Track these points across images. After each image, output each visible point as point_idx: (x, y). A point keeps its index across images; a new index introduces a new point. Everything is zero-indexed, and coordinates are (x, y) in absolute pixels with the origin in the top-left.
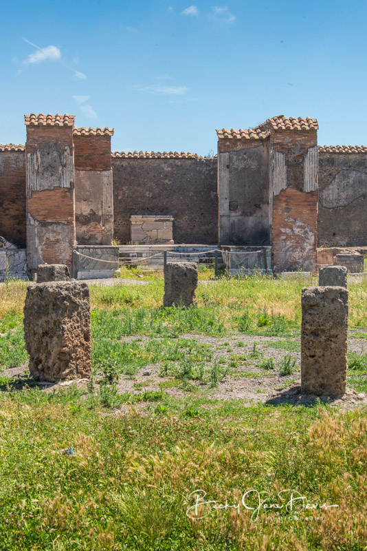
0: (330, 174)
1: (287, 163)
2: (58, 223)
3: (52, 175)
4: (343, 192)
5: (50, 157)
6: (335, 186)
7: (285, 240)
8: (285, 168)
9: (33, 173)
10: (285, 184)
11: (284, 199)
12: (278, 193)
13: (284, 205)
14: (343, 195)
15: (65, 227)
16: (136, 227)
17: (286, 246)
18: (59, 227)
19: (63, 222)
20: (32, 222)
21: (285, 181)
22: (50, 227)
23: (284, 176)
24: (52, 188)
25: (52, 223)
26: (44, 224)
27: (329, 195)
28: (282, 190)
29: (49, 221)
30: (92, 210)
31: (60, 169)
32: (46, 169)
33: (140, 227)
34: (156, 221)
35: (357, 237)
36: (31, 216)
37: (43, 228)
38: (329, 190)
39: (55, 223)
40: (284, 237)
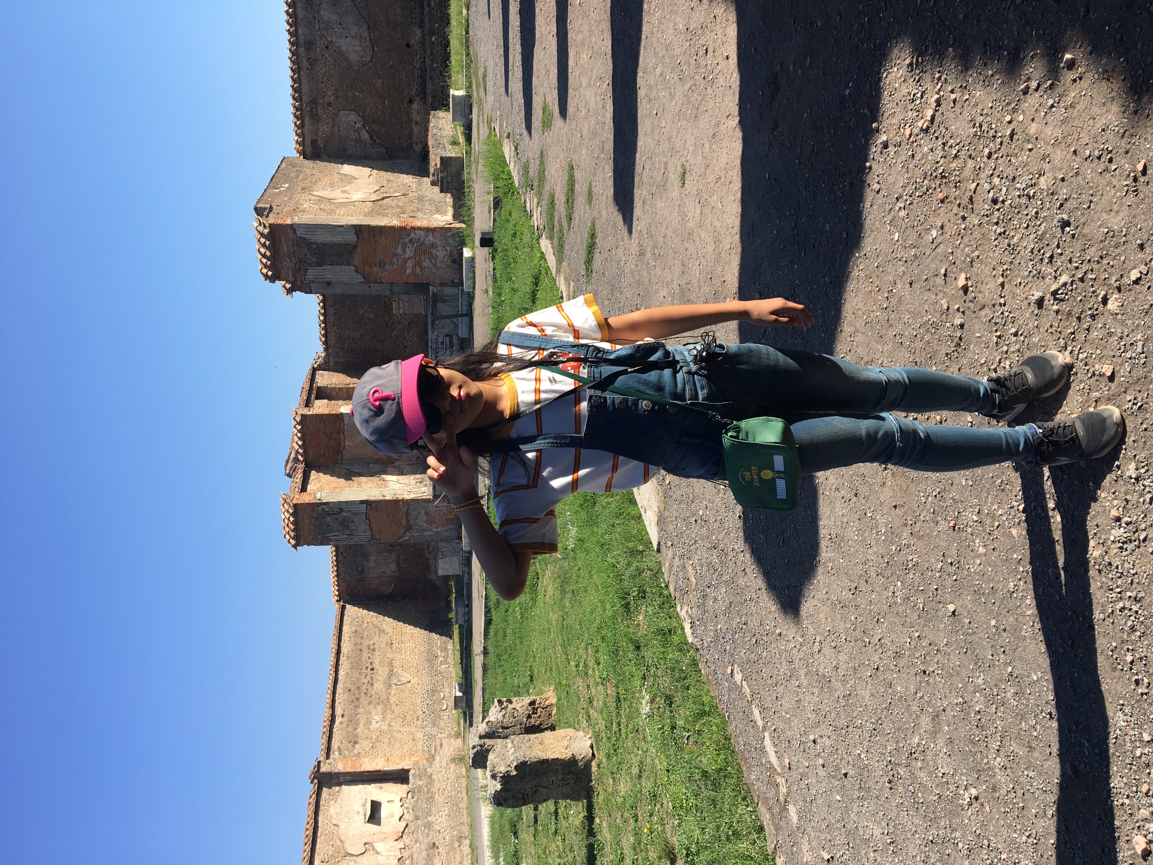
1: (319, 264)
2: (407, 515)
3: (353, 522)
4: (349, 29)
5: (332, 524)
6: (343, 42)
7: (421, 269)
8: (325, 267)
9: (351, 539)
10: (347, 268)
11: (367, 269)
12: (360, 277)
14: (354, 30)
15: (411, 508)
17: (429, 268)
18: (411, 513)
19: (405, 509)
20: (407, 538)
21: (343, 267)
22: (412, 522)
23: (337, 268)
24: (367, 521)
25: (407, 520)
26: (409, 528)
27: (355, 52)
28: (357, 271)
29: (405, 522)
31: (345, 514)
32: (346, 527)
36: (399, 539)
37: (413, 528)
38: (348, 52)
39: (407, 517)
40: (418, 269)
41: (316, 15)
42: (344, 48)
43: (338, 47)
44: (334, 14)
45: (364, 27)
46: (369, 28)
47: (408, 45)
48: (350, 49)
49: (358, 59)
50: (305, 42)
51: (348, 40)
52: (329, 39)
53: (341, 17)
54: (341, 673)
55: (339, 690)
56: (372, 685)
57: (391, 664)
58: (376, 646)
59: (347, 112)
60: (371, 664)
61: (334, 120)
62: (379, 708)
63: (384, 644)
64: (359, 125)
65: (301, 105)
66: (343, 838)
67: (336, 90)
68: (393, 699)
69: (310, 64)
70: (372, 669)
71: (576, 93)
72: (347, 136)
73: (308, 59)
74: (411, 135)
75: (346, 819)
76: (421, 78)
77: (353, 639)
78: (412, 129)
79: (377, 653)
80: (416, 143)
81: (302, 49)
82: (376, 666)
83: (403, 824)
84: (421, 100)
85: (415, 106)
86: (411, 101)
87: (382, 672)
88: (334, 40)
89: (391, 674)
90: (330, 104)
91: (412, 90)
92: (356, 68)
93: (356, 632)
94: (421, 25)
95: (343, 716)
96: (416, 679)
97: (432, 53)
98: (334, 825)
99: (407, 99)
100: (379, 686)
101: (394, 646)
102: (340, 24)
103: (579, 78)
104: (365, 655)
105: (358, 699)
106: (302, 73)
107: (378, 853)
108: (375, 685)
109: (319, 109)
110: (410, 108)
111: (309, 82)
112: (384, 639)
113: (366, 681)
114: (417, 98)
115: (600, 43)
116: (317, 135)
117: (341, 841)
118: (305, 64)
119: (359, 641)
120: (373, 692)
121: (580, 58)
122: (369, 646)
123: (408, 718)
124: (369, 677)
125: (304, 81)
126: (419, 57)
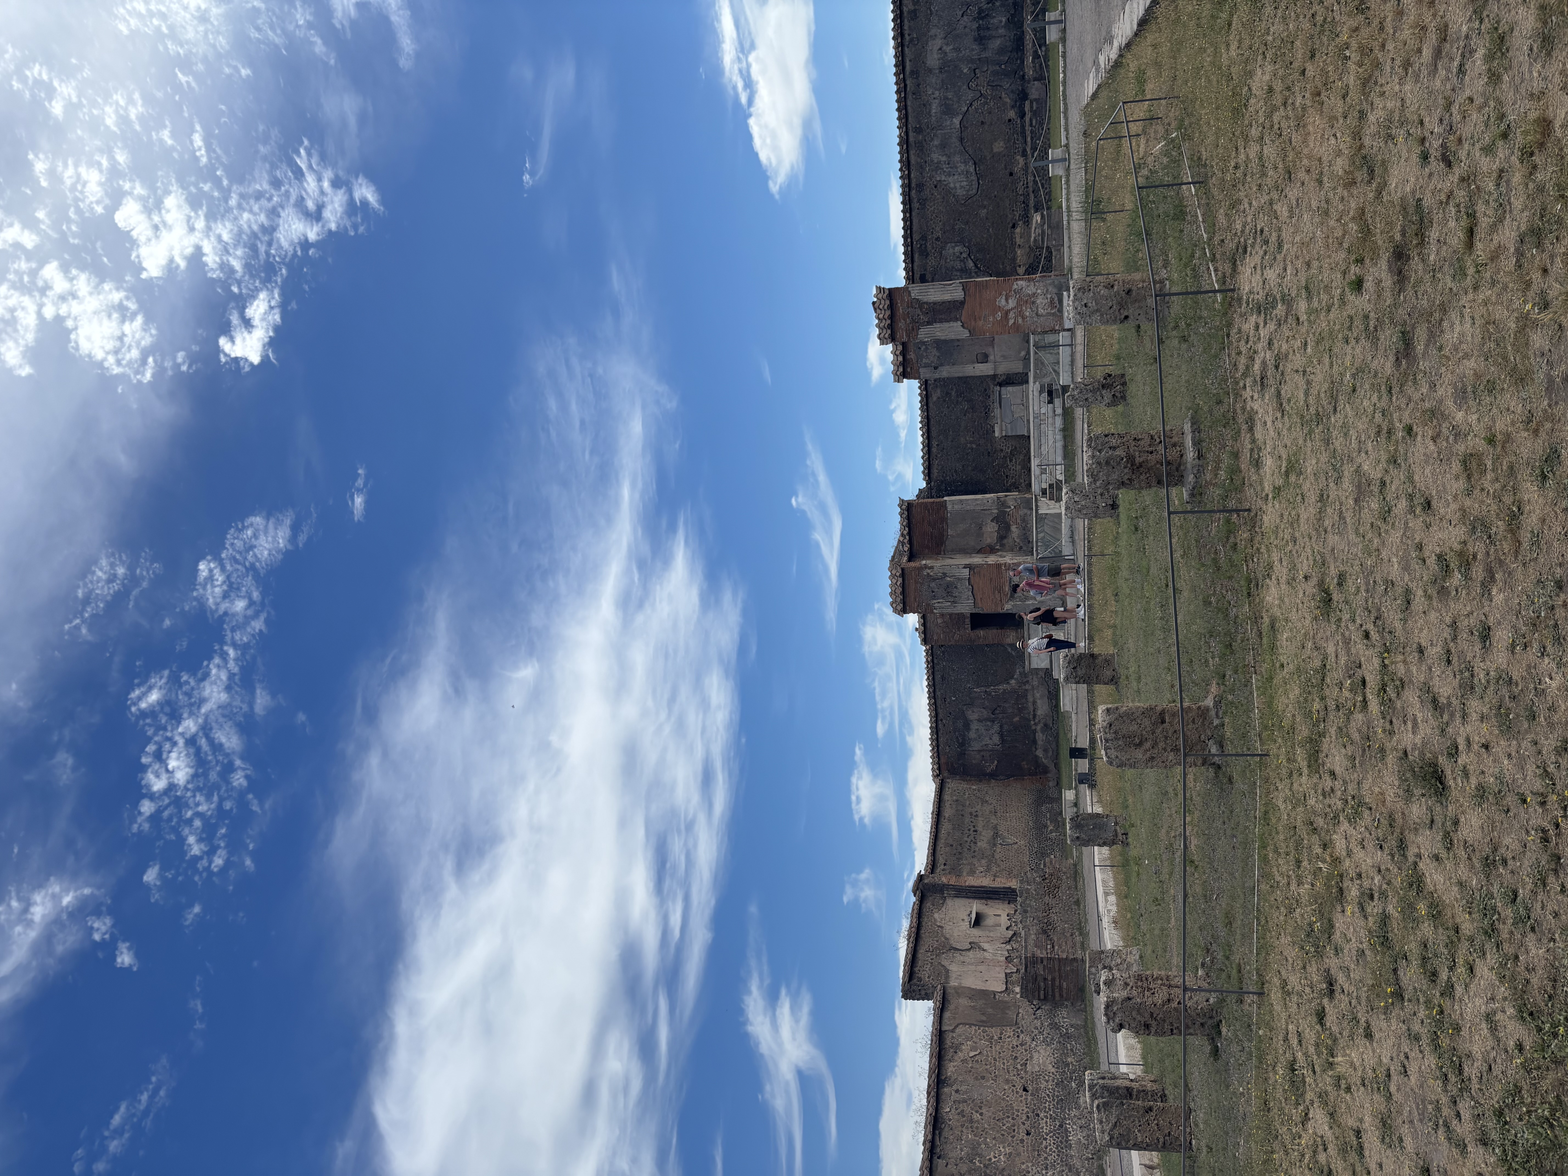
0: (936, 187)
1: (929, 323)
3: (954, 587)
4: (956, 168)
6: (951, 179)
7: (1023, 318)
8: (935, 325)
9: (954, 607)
10: (955, 324)
11: (973, 323)
12: (967, 331)
13: (981, 323)
14: (962, 167)
16: (1009, 430)
17: (1032, 317)
21: (952, 324)
23: (946, 325)
24: (970, 587)
27: (962, 187)
28: (963, 326)
30: (992, 521)
31: (949, 578)
32: (950, 594)
33: (1009, 426)
34: (1001, 407)
35: (1014, 143)
36: (1003, 609)
38: (955, 188)
40: (1020, 321)
41: (927, 159)
42: (952, 185)
43: (946, 185)
44: (943, 155)
45: (970, 164)
46: (975, 164)
47: (1011, 174)
48: (958, 185)
49: (965, 193)
51: (956, 177)
52: (938, 179)
53: (949, 157)
54: (943, 832)
55: (941, 843)
56: (975, 843)
57: (995, 827)
58: (980, 813)
59: (954, 244)
60: (974, 827)
61: (941, 253)
62: (983, 862)
63: (988, 812)
64: (964, 255)
65: (910, 243)
66: (948, 936)
67: (944, 224)
68: (997, 856)
69: (921, 204)
70: (975, 831)
72: (953, 267)
73: (919, 200)
74: (1014, 259)
75: (951, 924)
76: (1024, 202)
77: (954, 806)
78: (1015, 253)
79: (980, 819)
80: (1020, 266)
81: (914, 191)
82: (980, 829)
83: (1011, 933)
84: (1024, 223)
85: (1018, 230)
86: (1014, 226)
87: (986, 835)
88: (943, 179)
89: (996, 835)
90: (938, 239)
91: (1015, 215)
92: (963, 202)
93: (957, 801)
94: (1024, 154)
95: (945, 864)
96: (1022, 842)
98: (939, 926)
99: (1011, 225)
100: (982, 844)
101: (999, 814)
102: (948, 164)
104: (967, 820)
105: (960, 853)
106: (914, 214)
107: (984, 950)
108: (979, 844)
109: (928, 245)
110: (1014, 233)
111: (919, 220)
112: (987, 808)
113: (969, 840)
114: (1021, 223)
116: (925, 270)
117: (947, 939)
119: (960, 808)
120: (977, 849)
122: (971, 814)
123: (1015, 872)
124: (972, 837)
125: (915, 221)
126: (1021, 183)
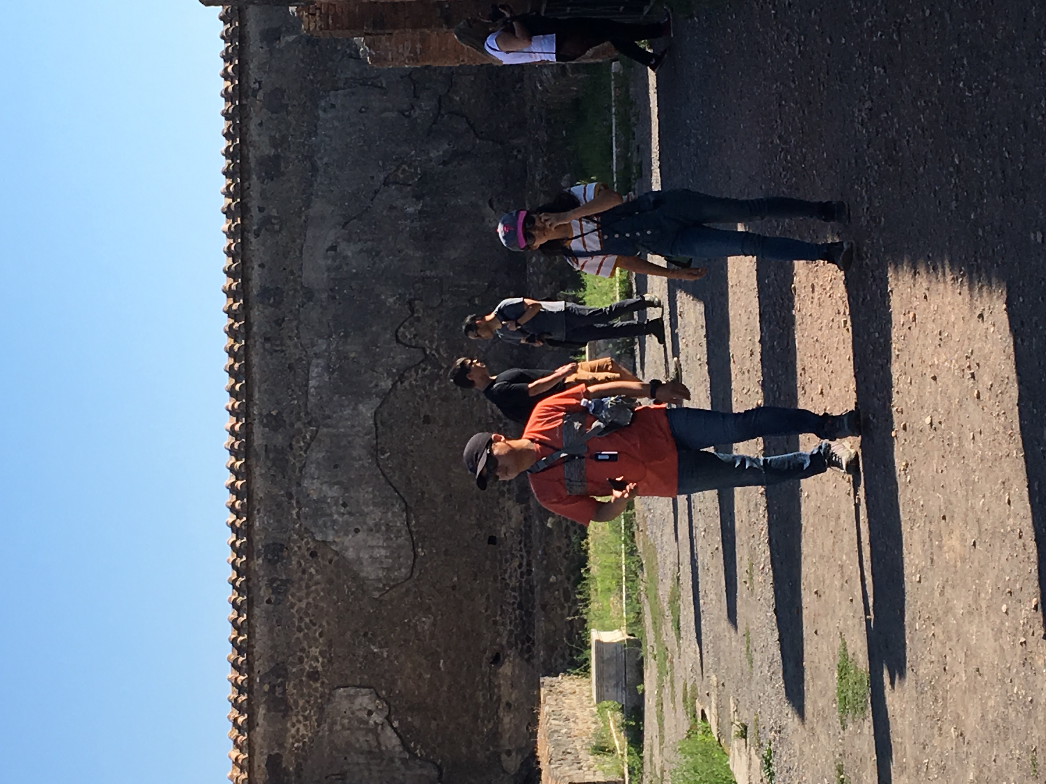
4: (363, 514)
6: (348, 540)
14: (375, 515)
27: (374, 560)
38: (359, 560)
41: (294, 490)
42: (350, 554)
43: (337, 553)
44: (331, 485)
45: (396, 509)
46: (407, 509)
47: (492, 540)
48: (364, 555)
49: (381, 574)
50: (266, 547)
51: (360, 536)
52: (319, 537)
53: (346, 490)
59: (352, 691)
61: (321, 709)
64: (376, 718)
65: (250, 680)
67: (330, 644)
69: (275, 591)
71: (937, 630)
72: (348, 744)
73: (271, 581)
74: (495, 735)
76: (520, 606)
78: (500, 720)
80: (509, 753)
81: (260, 561)
84: (521, 653)
85: (506, 669)
86: (497, 659)
88: (330, 539)
90: (314, 675)
91: (500, 635)
92: (376, 595)
97: (545, 553)
99: (488, 654)
102: (344, 505)
103: (942, 593)
106: (257, 611)
109: (290, 688)
110: (496, 674)
111: (271, 630)
114: (512, 653)
115: (999, 509)
116: (281, 746)
118: (264, 593)
121: (940, 547)
125: (260, 630)
126: (516, 563)
